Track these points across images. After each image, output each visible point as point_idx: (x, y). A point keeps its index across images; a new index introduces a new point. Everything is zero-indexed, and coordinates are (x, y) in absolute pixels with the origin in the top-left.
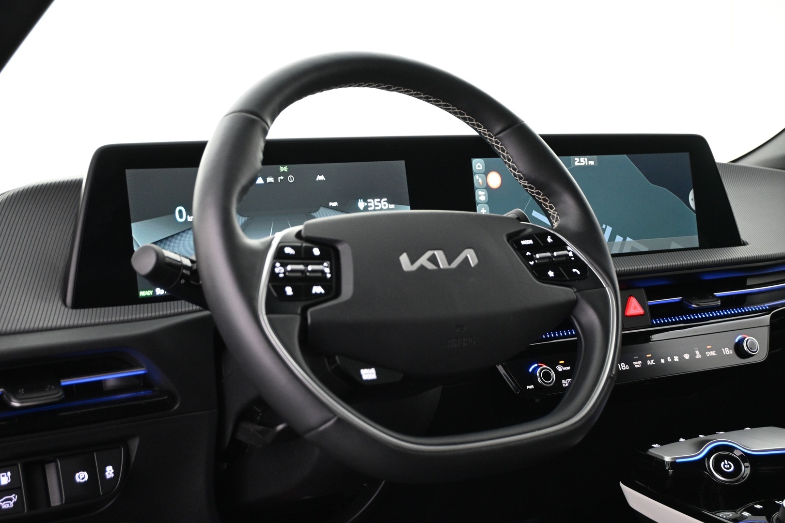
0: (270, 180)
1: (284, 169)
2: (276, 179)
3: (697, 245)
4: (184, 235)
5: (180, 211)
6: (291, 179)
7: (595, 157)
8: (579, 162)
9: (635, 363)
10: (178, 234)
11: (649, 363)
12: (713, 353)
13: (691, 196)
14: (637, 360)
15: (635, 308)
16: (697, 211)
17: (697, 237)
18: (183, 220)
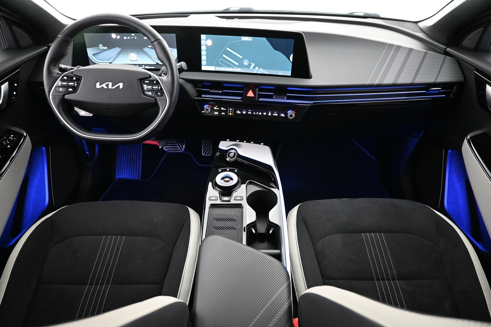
0: (129, 38)
1: (133, 35)
2: (130, 38)
3: (290, 75)
4: (104, 52)
5: (101, 46)
6: (136, 38)
7: (252, 37)
8: (245, 39)
9: (243, 112)
10: (101, 52)
11: (249, 113)
12: (276, 115)
13: (292, 56)
14: (244, 111)
15: (250, 94)
16: (293, 63)
17: (291, 72)
18: (102, 48)
